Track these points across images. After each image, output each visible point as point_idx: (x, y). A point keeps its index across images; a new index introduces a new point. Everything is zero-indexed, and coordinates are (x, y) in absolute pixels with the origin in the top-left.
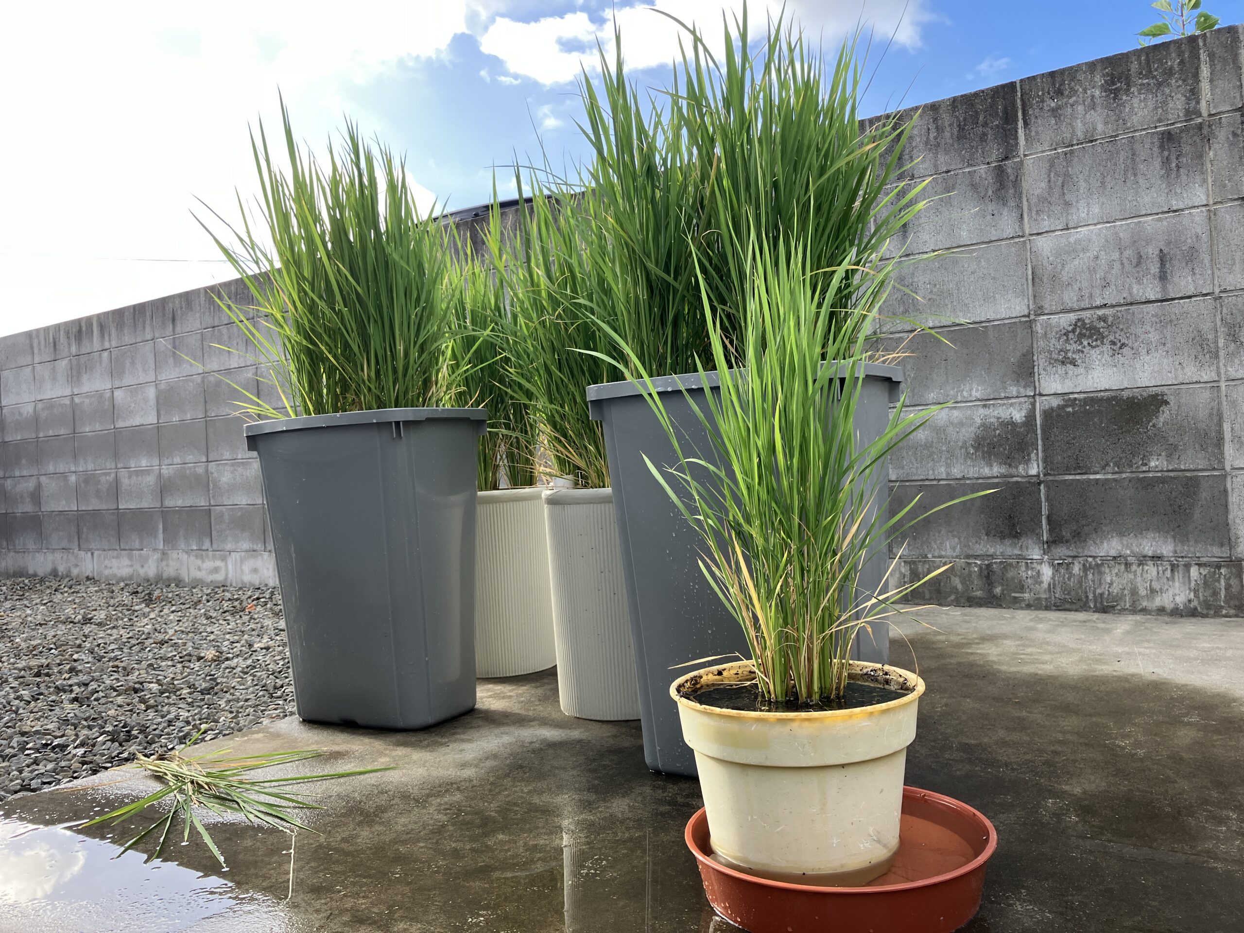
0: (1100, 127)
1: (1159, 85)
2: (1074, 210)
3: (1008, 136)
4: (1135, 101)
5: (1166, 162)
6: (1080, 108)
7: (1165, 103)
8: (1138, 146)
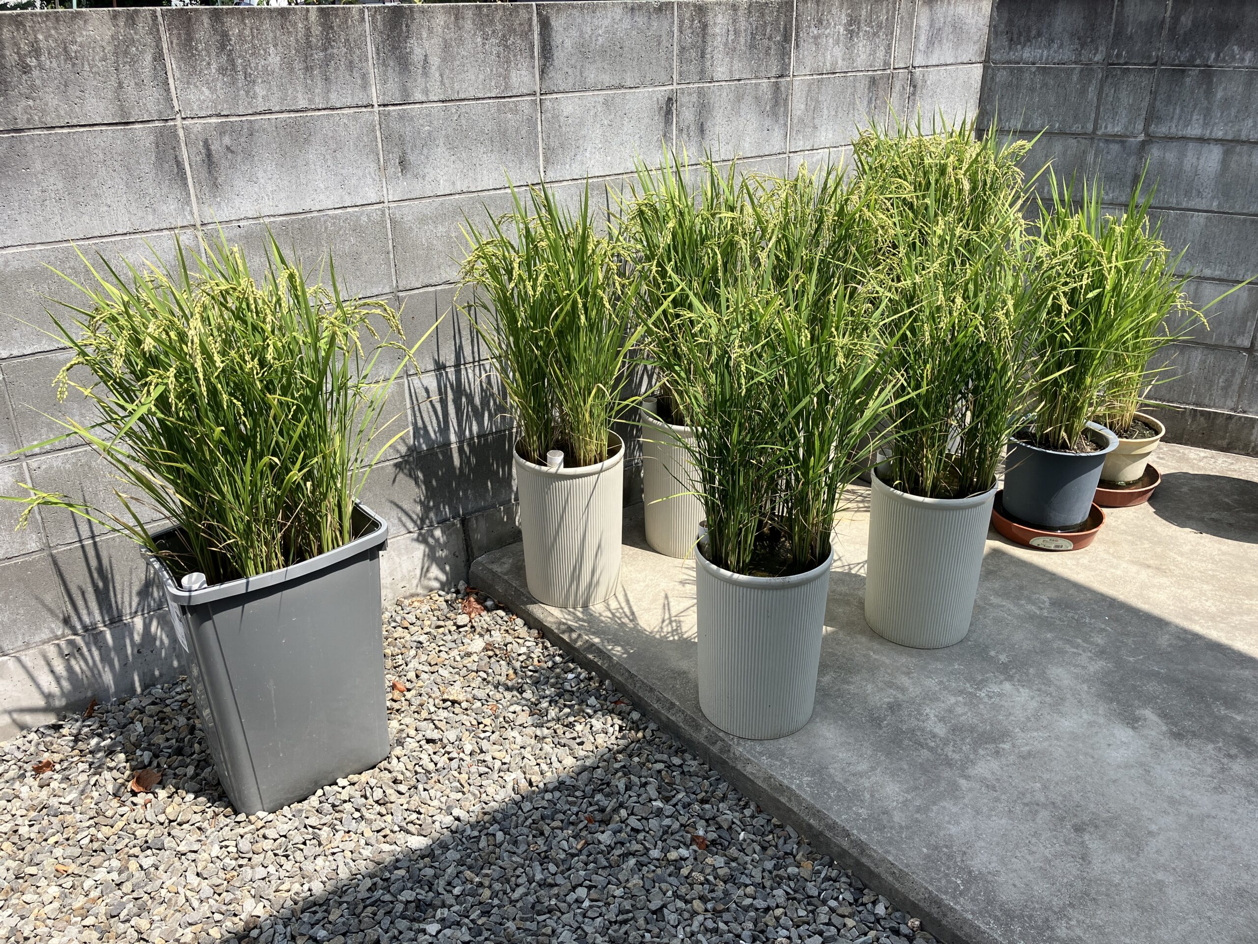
0: (840, 62)
1: (874, 34)
2: (818, 134)
3: (784, 54)
4: (861, 44)
5: (870, 102)
6: (831, 41)
7: (875, 51)
8: (858, 84)
